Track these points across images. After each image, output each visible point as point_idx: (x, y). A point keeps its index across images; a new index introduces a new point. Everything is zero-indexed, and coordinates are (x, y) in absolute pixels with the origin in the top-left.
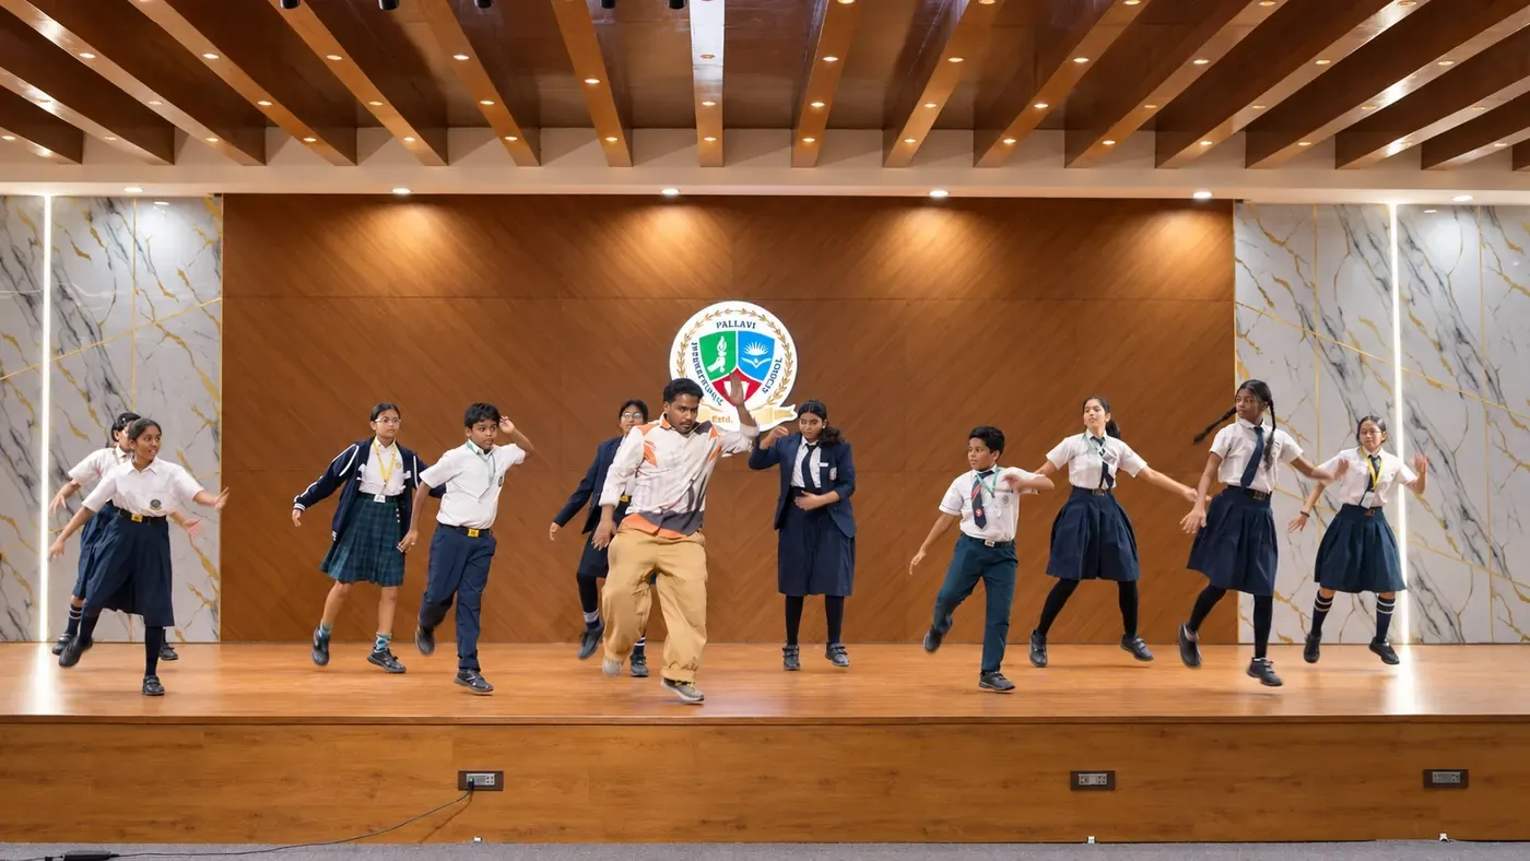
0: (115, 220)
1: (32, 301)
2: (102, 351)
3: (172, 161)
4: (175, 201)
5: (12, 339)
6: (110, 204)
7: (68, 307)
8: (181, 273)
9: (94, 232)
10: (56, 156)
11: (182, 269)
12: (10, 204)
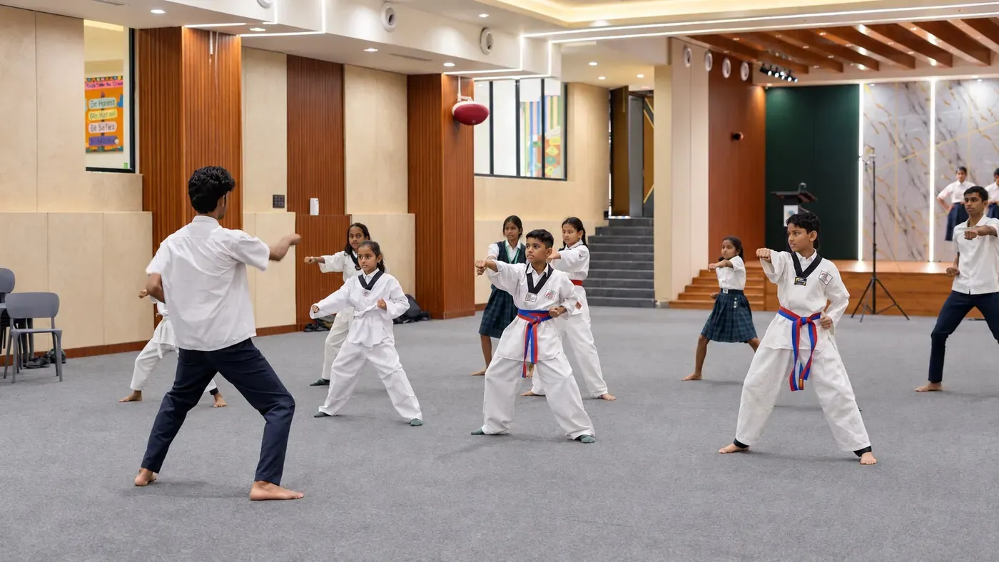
0: (961, 89)
1: (926, 123)
2: (956, 143)
3: (989, 64)
4: (984, 80)
5: (918, 139)
6: (959, 83)
7: (941, 125)
8: (990, 111)
9: (952, 94)
10: (941, 64)
11: (990, 108)
12: (917, 85)
